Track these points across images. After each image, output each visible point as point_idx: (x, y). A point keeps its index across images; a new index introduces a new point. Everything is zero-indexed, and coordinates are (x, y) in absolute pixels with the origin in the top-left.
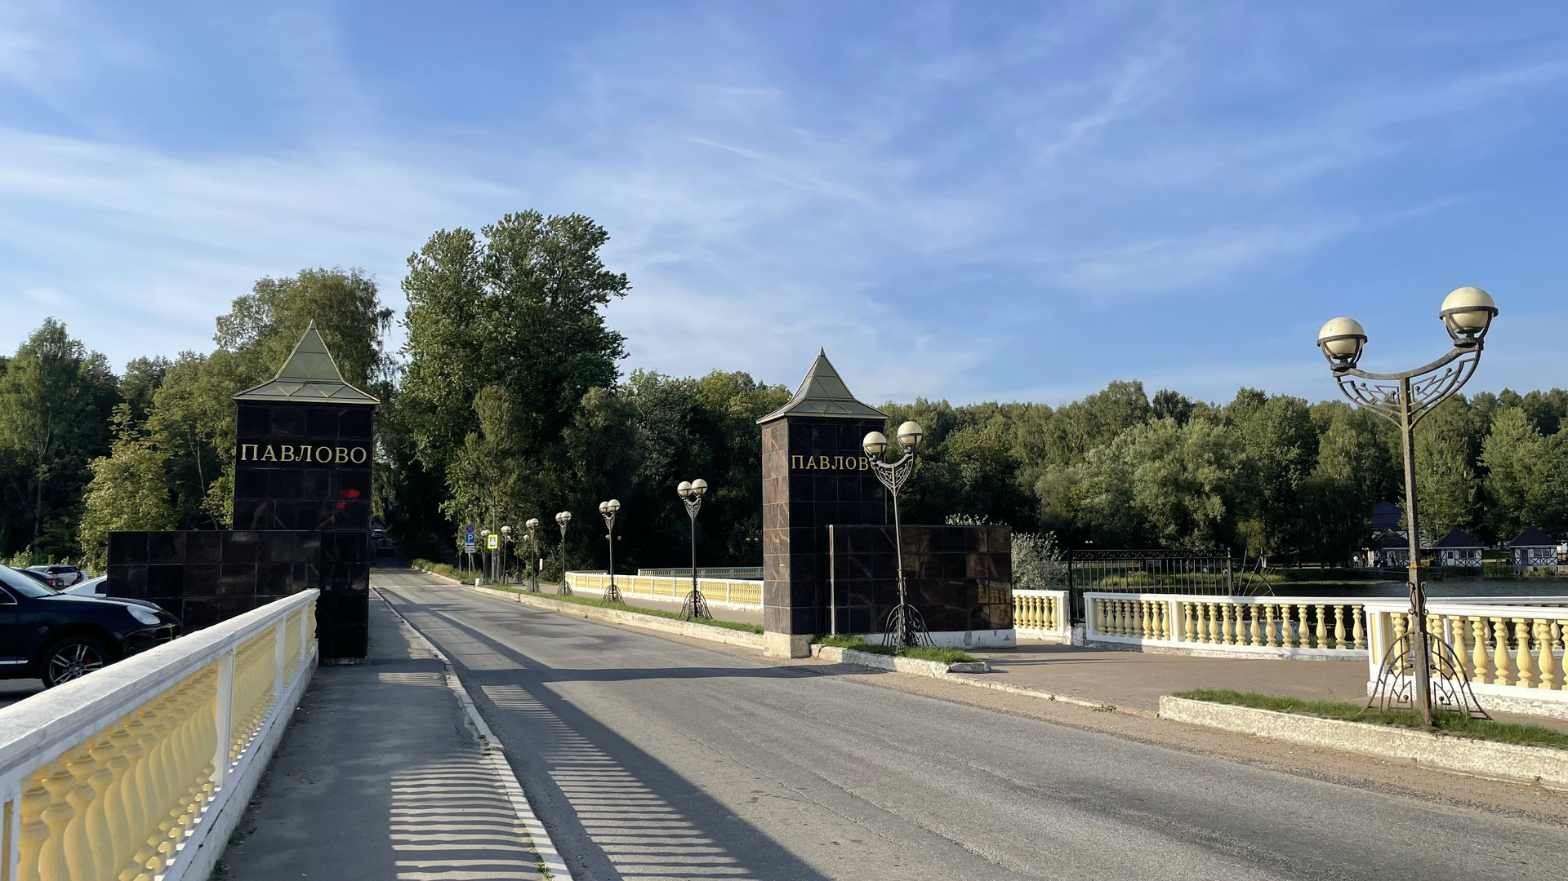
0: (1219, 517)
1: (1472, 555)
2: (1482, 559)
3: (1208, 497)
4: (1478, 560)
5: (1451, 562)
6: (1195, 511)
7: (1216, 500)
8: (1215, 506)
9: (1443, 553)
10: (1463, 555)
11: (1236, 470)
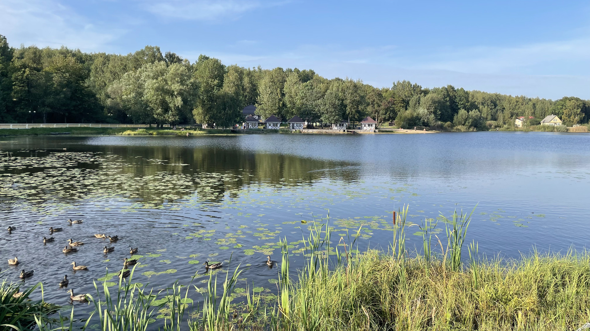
0: (180, 106)
1: (277, 125)
2: (280, 126)
3: (176, 97)
4: (279, 127)
5: (270, 127)
6: (170, 103)
7: (179, 99)
8: (179, 101)
9: (267, 124)
10: (274, 125)
11: (189, 86)
